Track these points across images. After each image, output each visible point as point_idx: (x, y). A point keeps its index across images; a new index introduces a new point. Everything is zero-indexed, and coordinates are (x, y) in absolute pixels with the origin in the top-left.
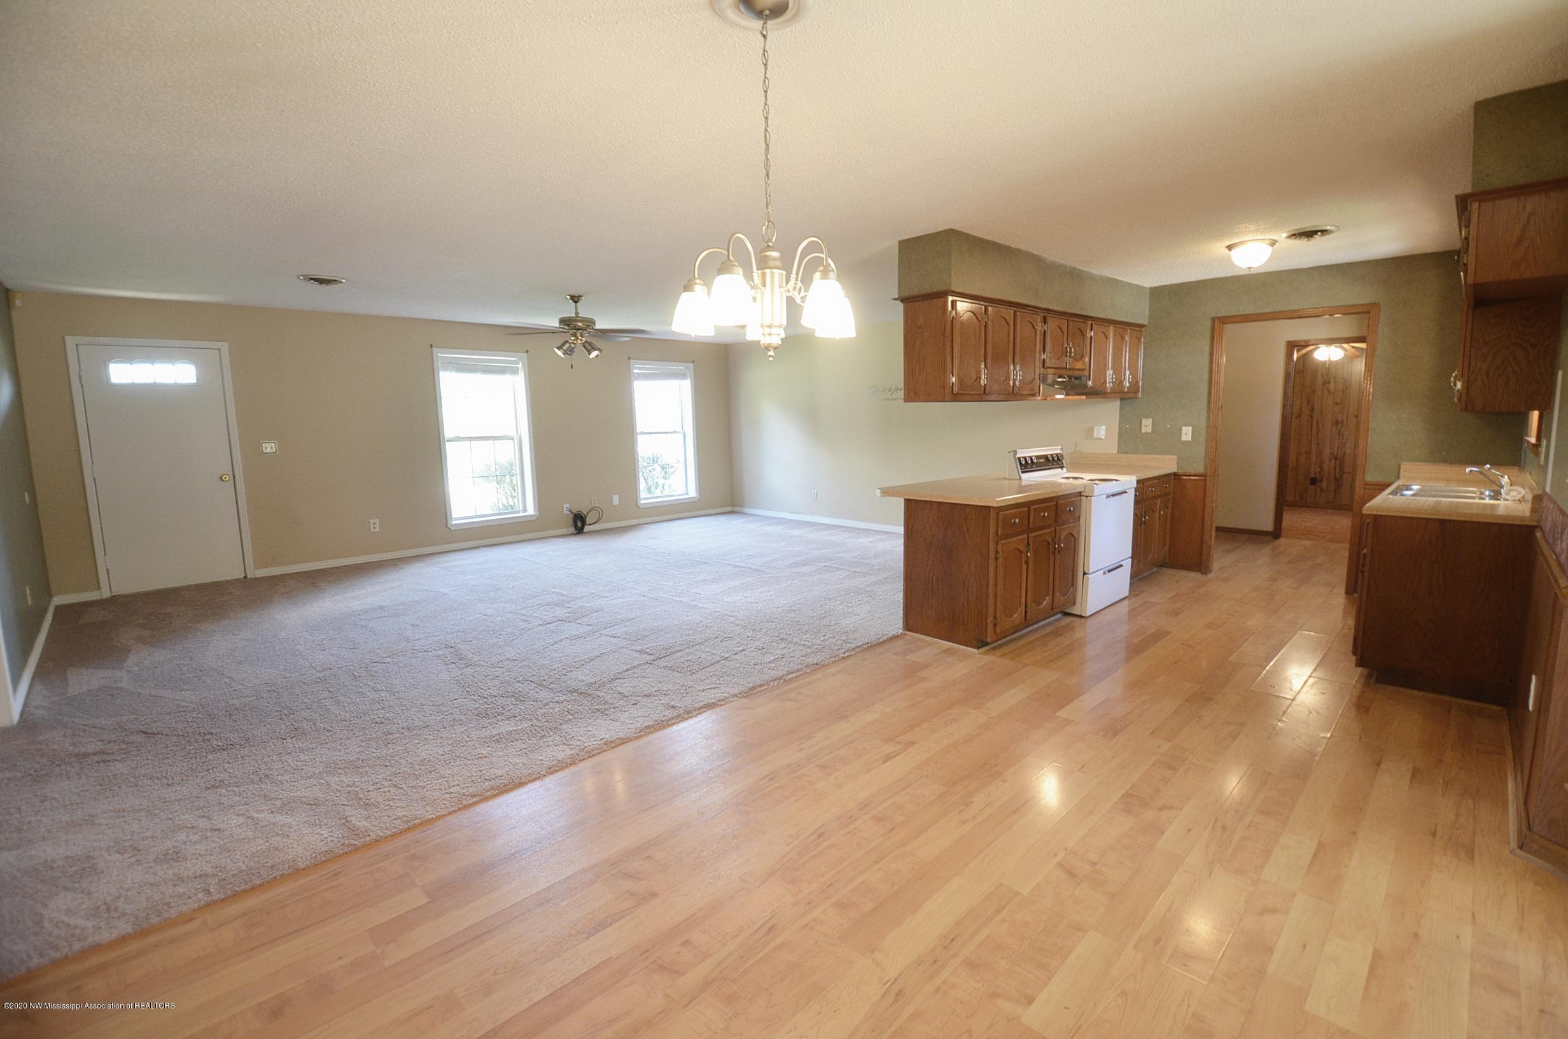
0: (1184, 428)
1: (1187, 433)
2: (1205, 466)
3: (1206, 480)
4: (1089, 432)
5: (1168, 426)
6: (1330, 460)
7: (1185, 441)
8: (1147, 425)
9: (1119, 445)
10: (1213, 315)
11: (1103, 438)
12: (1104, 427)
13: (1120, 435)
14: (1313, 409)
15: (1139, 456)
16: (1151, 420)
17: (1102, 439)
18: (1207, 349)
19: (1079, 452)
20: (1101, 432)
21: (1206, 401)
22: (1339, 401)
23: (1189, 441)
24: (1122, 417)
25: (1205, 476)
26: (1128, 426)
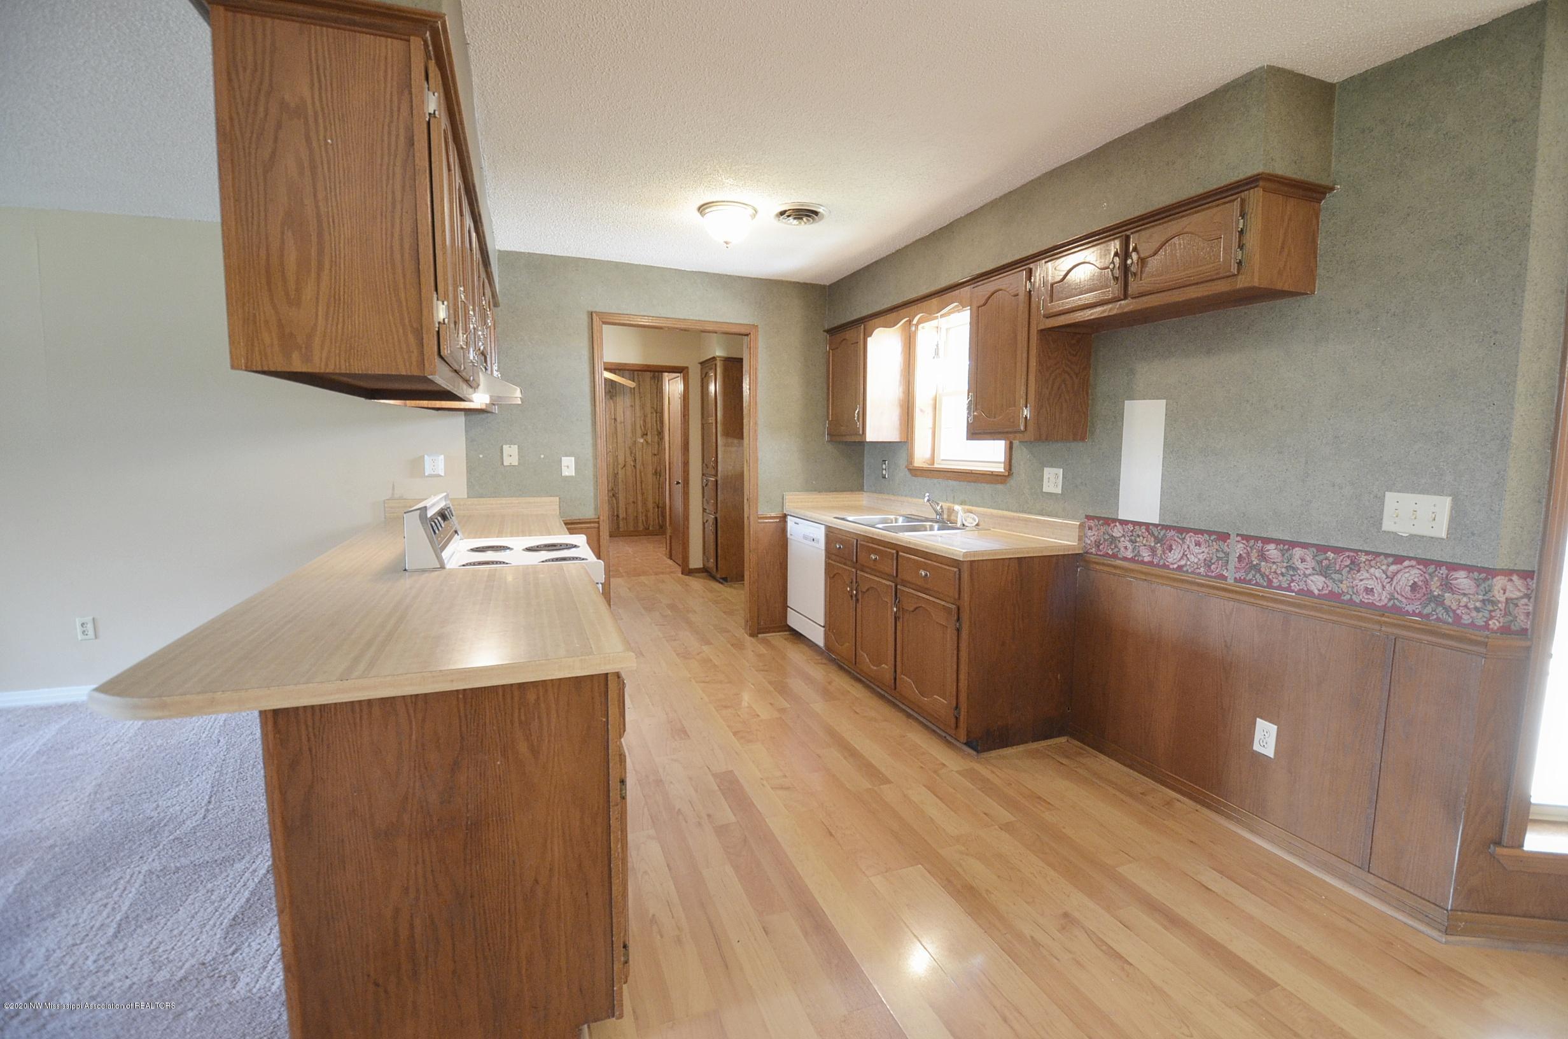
0: (564, 459)
1: (568, 466)
2: (596, 509)
3: (599, 528)
4: (416, 466)
5: (542, 456)
6: (654, 508)
7: (567, 477)
8: (511, 455)
9: (470, 485)
10: (590, 309)
11: (443, 475)
12: (442, 457)
13: (470, 470)
14: (635, 460)
15: (504, 501)
16: (516, 446)
17: (441, 476)
18: (585, 353)
19: (401, 498)
20: (436, 464)
21: (589, 423)
22: (656, 453)
23: (572, 477)
24: (470, 441)
25: (598, 523)
26: (481, 456)
